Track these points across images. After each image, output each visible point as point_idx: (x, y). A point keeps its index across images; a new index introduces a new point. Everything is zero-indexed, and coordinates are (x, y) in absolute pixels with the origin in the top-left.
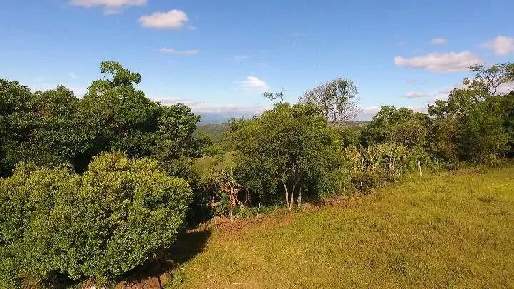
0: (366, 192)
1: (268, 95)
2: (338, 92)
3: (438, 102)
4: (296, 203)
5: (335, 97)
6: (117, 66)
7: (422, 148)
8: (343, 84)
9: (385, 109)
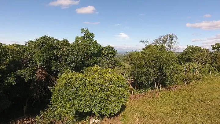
0: (188, 84)
1: (143, 41)
2: (169, 40)
3: (216, 44)
4: (159, 88)
5: (167, 42)
6: (87, 30)
7: (209, 65)
8: (171, 36)
9: (189, 47)
